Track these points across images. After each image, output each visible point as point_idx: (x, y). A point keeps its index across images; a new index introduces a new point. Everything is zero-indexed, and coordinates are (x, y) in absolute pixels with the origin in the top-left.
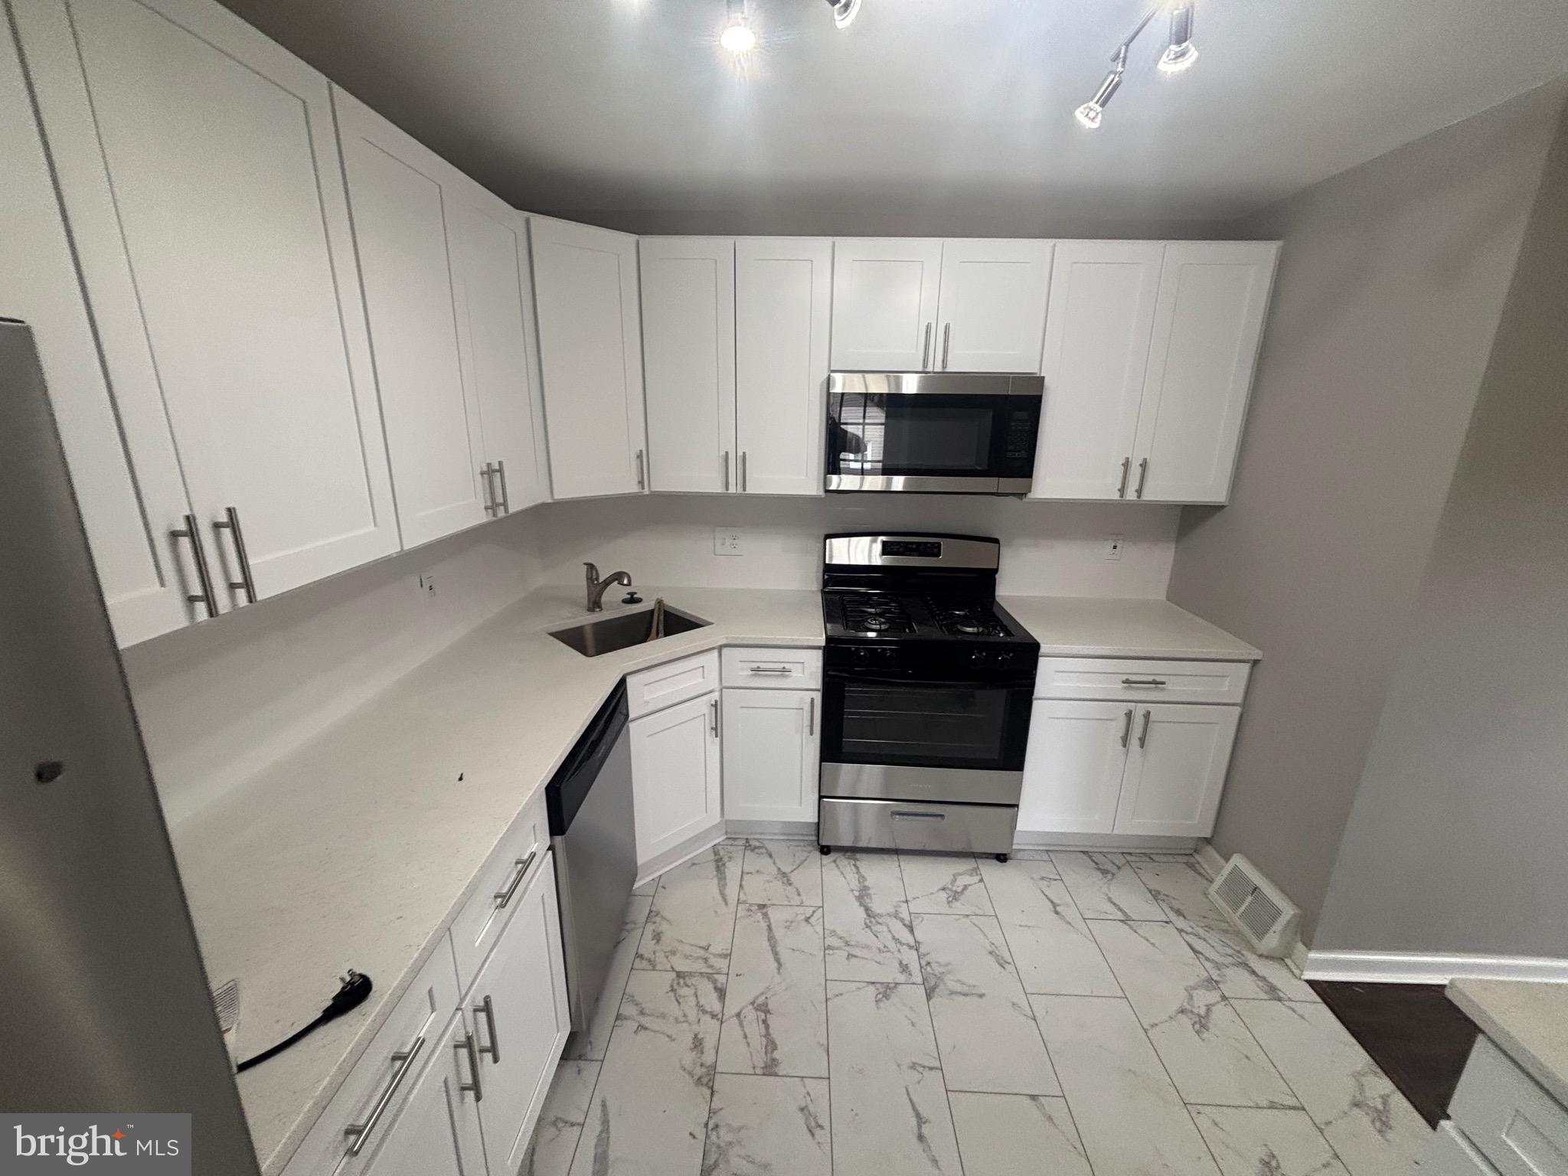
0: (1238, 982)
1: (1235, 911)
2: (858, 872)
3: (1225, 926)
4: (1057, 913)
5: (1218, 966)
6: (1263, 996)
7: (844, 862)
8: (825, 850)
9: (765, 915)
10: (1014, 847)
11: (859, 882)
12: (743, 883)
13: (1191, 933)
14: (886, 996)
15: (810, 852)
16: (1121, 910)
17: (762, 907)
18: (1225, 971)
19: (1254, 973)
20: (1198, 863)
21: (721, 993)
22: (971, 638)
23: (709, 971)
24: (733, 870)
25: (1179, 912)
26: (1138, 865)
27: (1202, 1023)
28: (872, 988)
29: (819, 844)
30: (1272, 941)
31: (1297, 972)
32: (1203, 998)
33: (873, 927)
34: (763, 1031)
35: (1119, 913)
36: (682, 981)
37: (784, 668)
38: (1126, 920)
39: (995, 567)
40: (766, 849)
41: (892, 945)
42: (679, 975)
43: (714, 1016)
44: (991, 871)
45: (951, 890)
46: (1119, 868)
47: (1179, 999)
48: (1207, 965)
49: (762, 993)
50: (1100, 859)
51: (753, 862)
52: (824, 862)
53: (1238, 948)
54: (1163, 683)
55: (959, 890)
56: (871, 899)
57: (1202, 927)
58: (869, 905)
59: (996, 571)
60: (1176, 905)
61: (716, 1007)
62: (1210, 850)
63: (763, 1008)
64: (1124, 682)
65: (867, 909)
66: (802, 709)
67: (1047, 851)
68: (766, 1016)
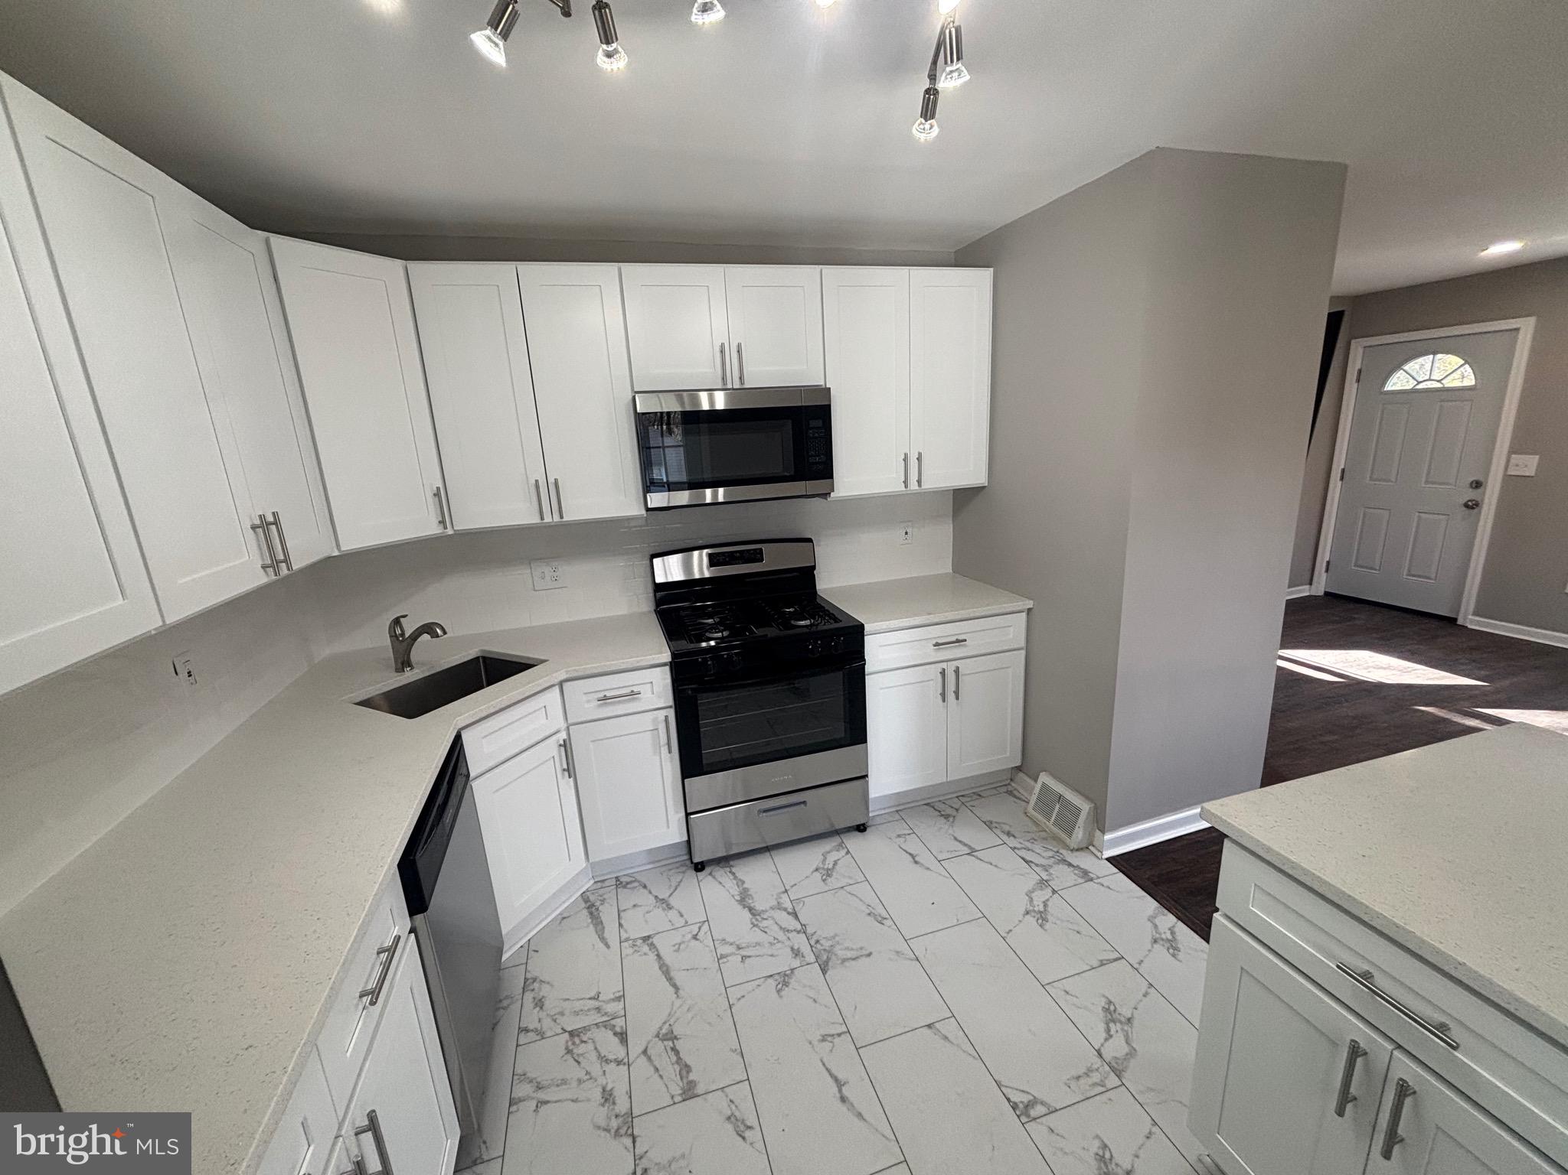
0: (1062, 876)
1: (1049, 820)
2: (735, 878)
3: (1043, 834)
4: (916, 862)
5: (1045, 868)
6: (1081, 881)
7: (720, 873)
8: (700, 866)
9: (652, 946)
10: (871, 815)
11: (738, 887)
12: (622, 922)
13: (1022, 848)
14: (786, 984)
15: (684, 872)
16: (965, 845)
17: (646, 939)
18: (1051, 871)
19: (1070, 865)
20: (1015, 789)
21: (623, 1037)
22: (805, 630)
23: (605, 1018)
24: (608, 914)
25: (1009, 834)
26: (972, 803)
27: (1042, 917)
28: (770, 981)
29: (692, 863)
30: (1079, 834)
31: (1099, 854)
32: (1040, 897)
33: (760, 924)
34: (674, 1059)
35: (966, 848)
36: (577, 1040)
37: (632, 691)
38: (972, 852)
39: (813, 564)
40: (639, 882)
41: (781, 936)
42: (572, 1034)
43: (619, 1063)
44: (854, 842)
45: (823, 868)
46: (957, 810)
47: (1023, 904)
48: (1037, 869)
49: (665, 1023)
50: (941, 806)
51: (627, 898)
52: (700, 878)
53: (1055, 850)
54: (965, 640)
55: (830, 866)
56: (753, 898)
57: (1028, 841)
58: (752, 905)
59: (814, 568)
60: (1007, 828)
61: (621, 1053)
62: (1021, 775)
63: (671, 1037)
64: (935, 646)
65: (751, 909)
66: (657, 729)
67: (897, 811)
68: (673, 1043)
